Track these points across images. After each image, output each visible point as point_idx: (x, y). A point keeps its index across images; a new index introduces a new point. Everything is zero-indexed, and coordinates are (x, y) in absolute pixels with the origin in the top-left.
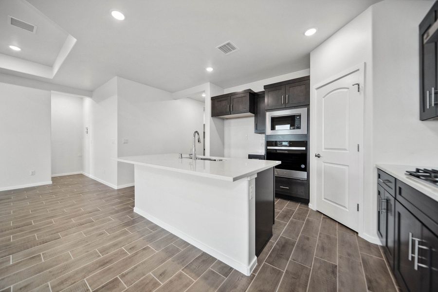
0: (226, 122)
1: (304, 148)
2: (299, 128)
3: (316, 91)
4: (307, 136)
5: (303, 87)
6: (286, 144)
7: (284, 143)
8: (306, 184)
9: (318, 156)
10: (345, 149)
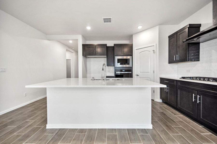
0: (88, 59)
2: (129, 64)
3: (135, 50)
4: (132, 68)
5: (130, 48)
6: (124, 71)
9: (137, 75)
10: (149, 72)
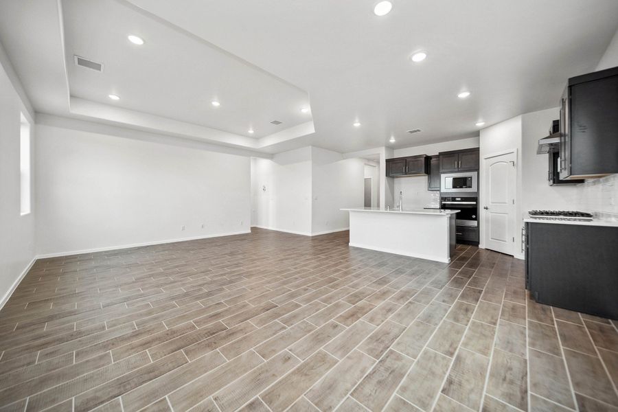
0: (396, 180)
1: (475, 203)
2: (470, 187)
3: (484, 160)
4: (478, 193)
5: (474, 156)
6: (459, 199)
7: (457, 199)
8: (476, 230)
9: (486, 208)
10: (506, 203)
